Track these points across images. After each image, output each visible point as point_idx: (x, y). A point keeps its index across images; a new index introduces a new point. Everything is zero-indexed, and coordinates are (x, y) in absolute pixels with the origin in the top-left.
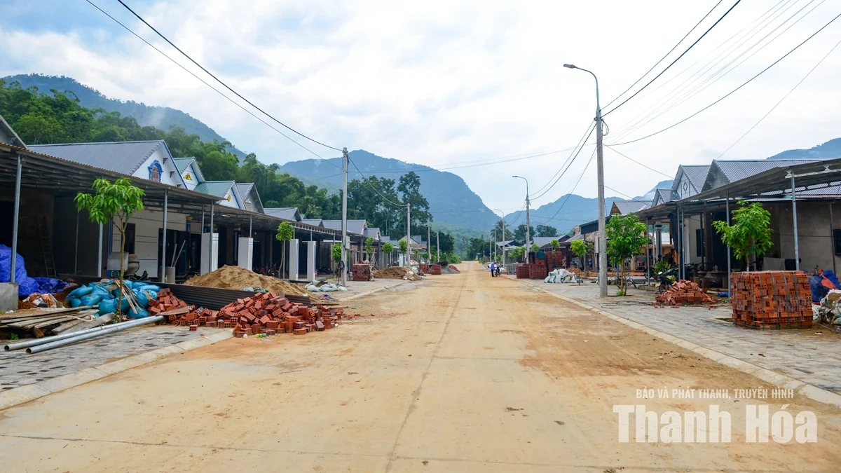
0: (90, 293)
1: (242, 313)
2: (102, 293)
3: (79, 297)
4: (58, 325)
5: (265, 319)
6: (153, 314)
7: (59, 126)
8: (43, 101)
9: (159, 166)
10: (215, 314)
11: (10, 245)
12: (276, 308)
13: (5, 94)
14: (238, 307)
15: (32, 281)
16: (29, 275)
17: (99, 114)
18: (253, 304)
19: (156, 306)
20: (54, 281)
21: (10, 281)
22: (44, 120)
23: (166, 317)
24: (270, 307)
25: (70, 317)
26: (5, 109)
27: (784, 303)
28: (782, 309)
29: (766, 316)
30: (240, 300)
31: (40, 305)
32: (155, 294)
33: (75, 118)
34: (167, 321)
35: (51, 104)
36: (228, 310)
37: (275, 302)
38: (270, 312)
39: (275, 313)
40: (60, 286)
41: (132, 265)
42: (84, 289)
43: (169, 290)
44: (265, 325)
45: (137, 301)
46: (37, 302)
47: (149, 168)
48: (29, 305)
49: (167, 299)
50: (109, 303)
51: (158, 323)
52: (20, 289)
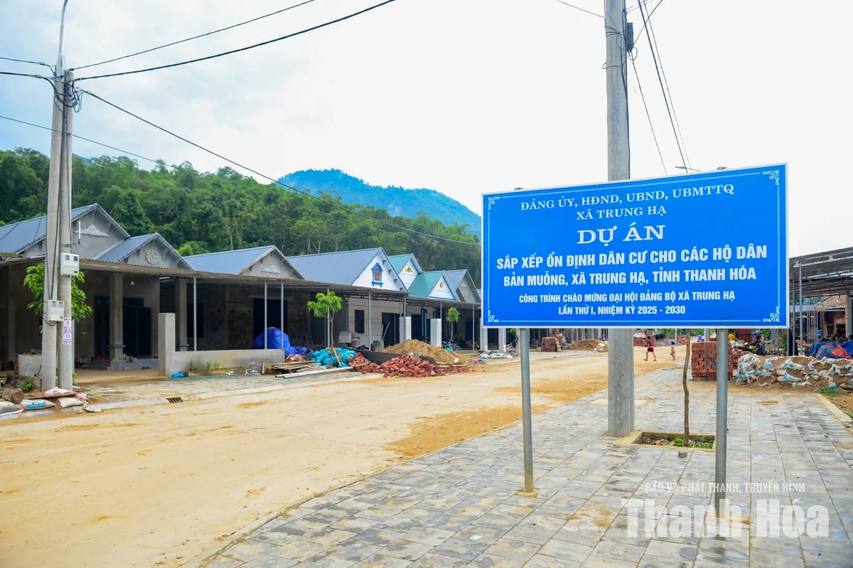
0: (319, 355)
1: (392, 366)
2: (325, 355)
3: (314, 357)
4: (299, 369)
5: (403, 369)
6: (349, 366)
7: (324, 227)
8: (313, 204)
9: (380, 267)
10: (379, 367)
11: (280, 329)
12: (410, 363)
13: (285, 201)
14: (391, 363)
15: (293, 348)
16: (291, 345)
17: (356, 209)
18: (399, 361)
19: (352, 362)
20: (305, 349)
21: (281, 348)
22: (313, 223)
23: (355, 368)
24: (407, 363)
25: (306, 366)
26: (285, 214)
27: (711, 363)
28: (709, 367)
29: (698, 372)
30: (393, 359)
31: (294, 361)
32: (352, 355)
33: (338, 217)
34: (355, 369)
35: (319, 206)
36: (385, 364)
37: (411, 360)
38: (407, 365)
39: (410, 366)
40: (308, 352)
41: (355, 339)
42: (317, 352)
43: (360, 353)
44: (402, 373)
45: (342, 359)
46: (292, 359)
47: (373, 269)
48: (289, 360)
49: (358, 359)
50: (327, 360)
51: (350, 370)
52: (286, 352)
